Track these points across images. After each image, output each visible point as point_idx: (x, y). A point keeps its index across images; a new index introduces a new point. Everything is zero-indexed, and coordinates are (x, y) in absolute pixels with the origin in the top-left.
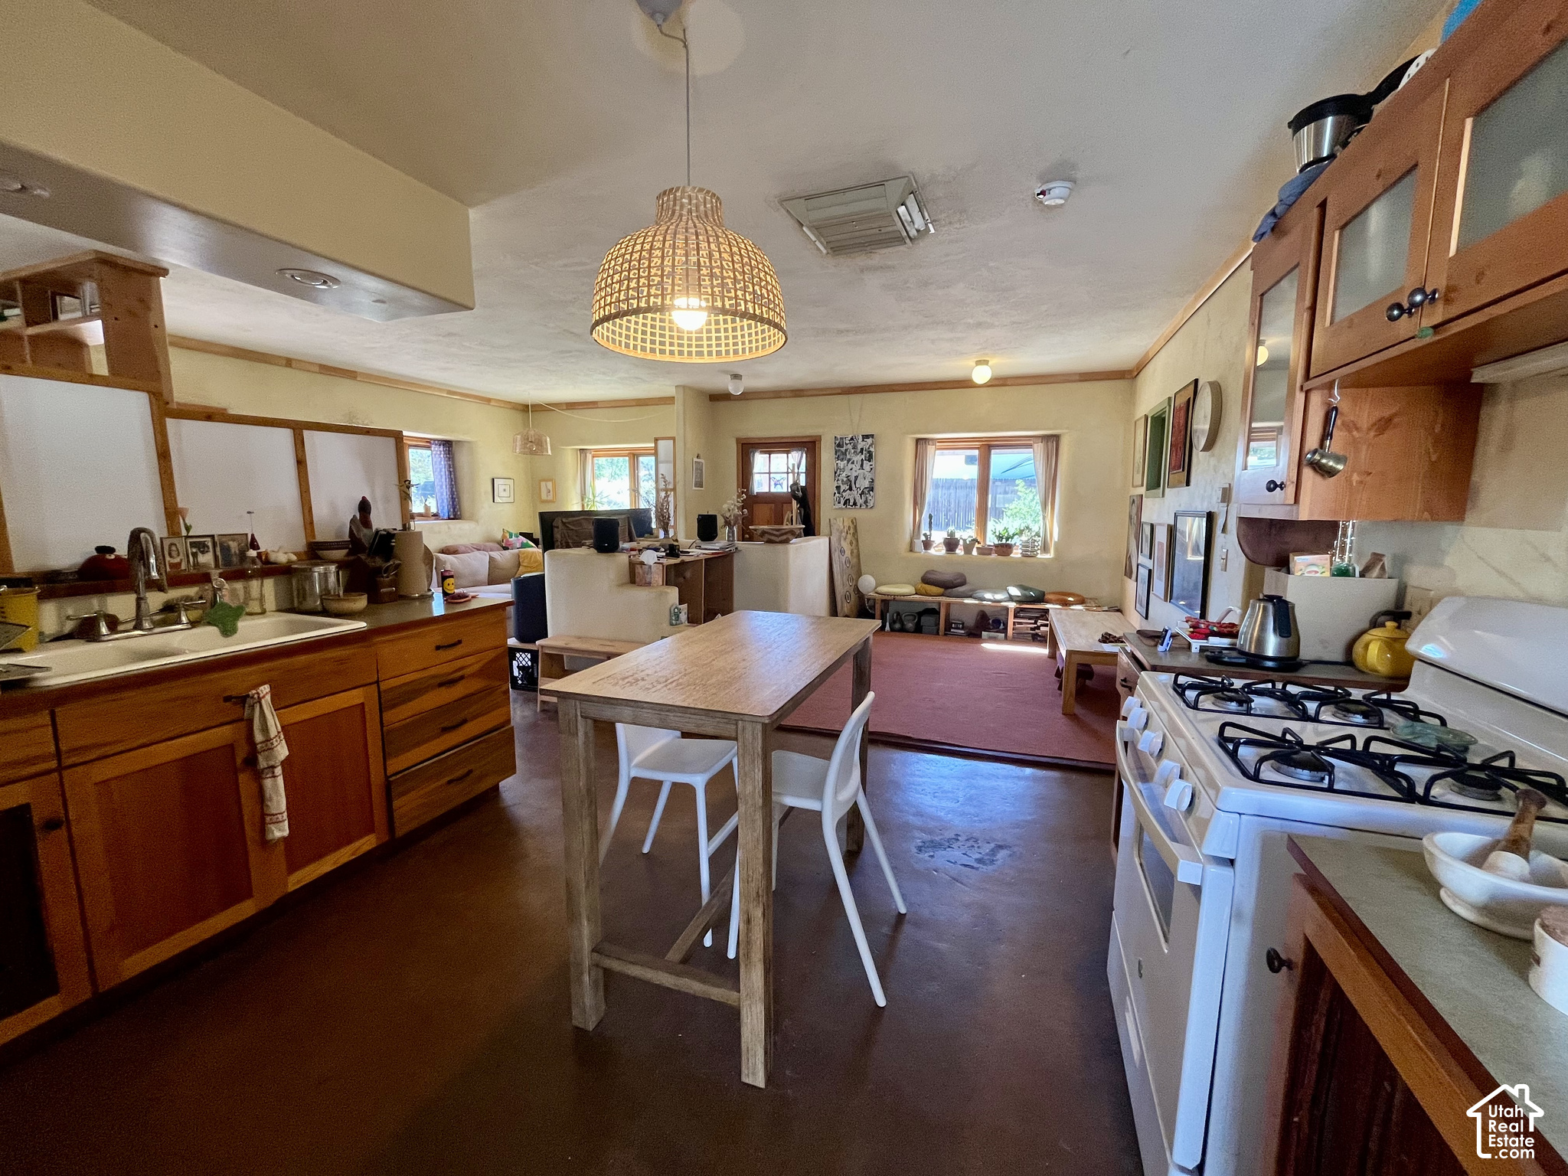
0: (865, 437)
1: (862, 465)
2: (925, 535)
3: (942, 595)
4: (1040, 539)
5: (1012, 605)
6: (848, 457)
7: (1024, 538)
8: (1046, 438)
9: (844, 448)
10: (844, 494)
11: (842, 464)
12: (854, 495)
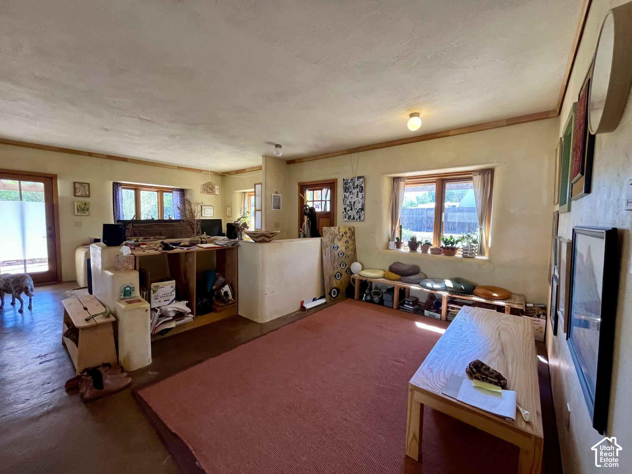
0: (359, 178)
1: (358, 195)
2: (397, 238)
3: (399, 280)
4: (477, 244)
5: (445, 294)
6: (350, 190)
7: (465, 244)
8: (483, 172)
9: (348, 185)
10: (348, 213)
11: (347, 194)
12: (353, 213)
